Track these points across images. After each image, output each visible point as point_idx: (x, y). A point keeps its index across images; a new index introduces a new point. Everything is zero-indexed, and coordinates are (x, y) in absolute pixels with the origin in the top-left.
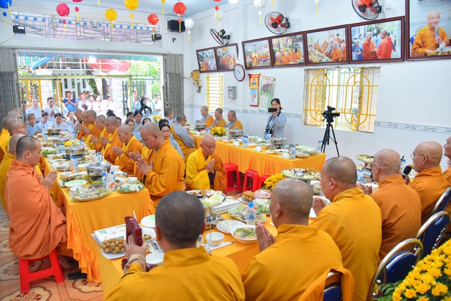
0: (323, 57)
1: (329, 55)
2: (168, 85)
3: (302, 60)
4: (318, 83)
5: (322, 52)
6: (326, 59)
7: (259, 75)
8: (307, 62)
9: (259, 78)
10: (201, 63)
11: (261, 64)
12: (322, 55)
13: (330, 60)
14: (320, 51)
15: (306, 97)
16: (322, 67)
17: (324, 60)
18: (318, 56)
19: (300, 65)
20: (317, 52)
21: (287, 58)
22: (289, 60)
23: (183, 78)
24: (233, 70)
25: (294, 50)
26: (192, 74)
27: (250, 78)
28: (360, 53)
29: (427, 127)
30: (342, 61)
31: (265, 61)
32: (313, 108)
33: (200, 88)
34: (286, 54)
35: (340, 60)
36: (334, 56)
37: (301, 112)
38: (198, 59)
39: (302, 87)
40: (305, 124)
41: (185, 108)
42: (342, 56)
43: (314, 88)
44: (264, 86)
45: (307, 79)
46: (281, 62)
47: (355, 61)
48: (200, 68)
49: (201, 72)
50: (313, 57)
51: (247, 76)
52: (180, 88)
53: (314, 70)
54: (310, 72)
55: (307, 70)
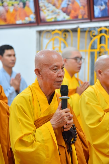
0: (58, 14)
1: (66, 11)
3: (32, 18)
5: (57, 7)
6: (62, 16)
8: (39, 21)
12: (57, 11)
13: (67, 17)
14: (54, 5)
16: (58, 27)
17: (60, 18)
18: (53, 12)
19: (30, 24)
20: (52, 7)
21: (12, 15)
22: (15, 19)
25: (21, 4)
28: (103, 7)
30: (83, 19)
34: (11, 9)
35: (80, 17)
36: (73, 12)
42: (82, 11)
47: (98, 18)
50: (46, 14)
53: (48, 32)
54: (43, 34)
55: (40, 32)
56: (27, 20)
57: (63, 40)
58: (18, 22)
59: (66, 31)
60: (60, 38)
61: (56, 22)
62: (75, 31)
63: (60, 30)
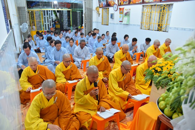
2: (86, 13)
4: (147, 11)
7: (123, 8)
8: (143, 2)
9: (123, 9)
10: (100, 3)
11: (125, 3)
13: (153, 1)
15: (142, 17)
16: (149, 4)
17: (150, 1)
19: (140, 3)
22: (136, 2)
23: (92, 10)
24: (113, 6)
26: (96, 8)
27: (120, 10)
29: (190, 29)
30: (158, 1)
31: (126, 2)
32: (145, 22)
33: (99, 14)
35: (157, 1)
37: (140, 24)
38: (99, 2)
39: (141, 13)
40: (141, 29)
41: (93, 23)
43: (146, 13)
44: (125, 13)
45: (143, 10)
46: (133, 2)
47: (163, 1)
48: (99, 6)
49: (100, 7)
51: (119, 9)
52: (91, 14)
53: (146, 6)
54: (144, 6)
55: (143, 6)
56: (140, 2)
57: (151, 8)
58: (137, 3)
59: (152, 5)
60: (150, 8)
61: (149, 3)
62: (155, 5)
63: (150, 5)
